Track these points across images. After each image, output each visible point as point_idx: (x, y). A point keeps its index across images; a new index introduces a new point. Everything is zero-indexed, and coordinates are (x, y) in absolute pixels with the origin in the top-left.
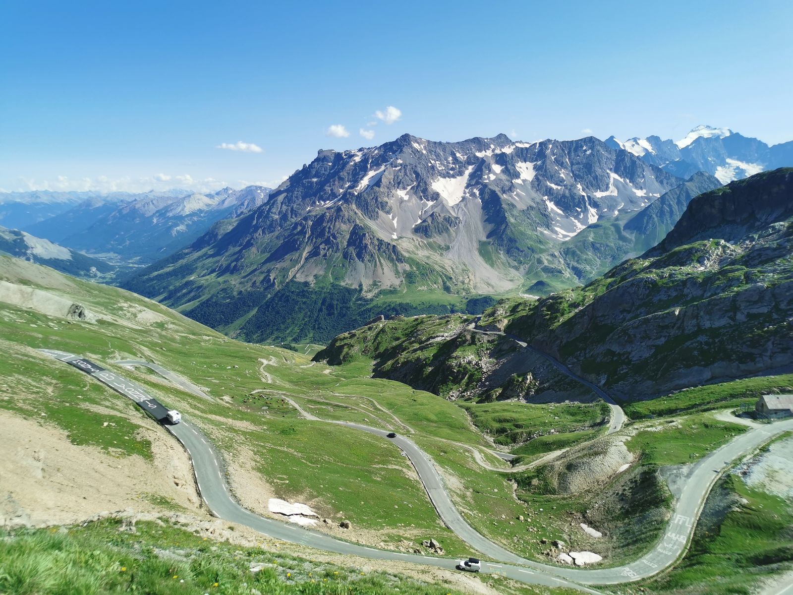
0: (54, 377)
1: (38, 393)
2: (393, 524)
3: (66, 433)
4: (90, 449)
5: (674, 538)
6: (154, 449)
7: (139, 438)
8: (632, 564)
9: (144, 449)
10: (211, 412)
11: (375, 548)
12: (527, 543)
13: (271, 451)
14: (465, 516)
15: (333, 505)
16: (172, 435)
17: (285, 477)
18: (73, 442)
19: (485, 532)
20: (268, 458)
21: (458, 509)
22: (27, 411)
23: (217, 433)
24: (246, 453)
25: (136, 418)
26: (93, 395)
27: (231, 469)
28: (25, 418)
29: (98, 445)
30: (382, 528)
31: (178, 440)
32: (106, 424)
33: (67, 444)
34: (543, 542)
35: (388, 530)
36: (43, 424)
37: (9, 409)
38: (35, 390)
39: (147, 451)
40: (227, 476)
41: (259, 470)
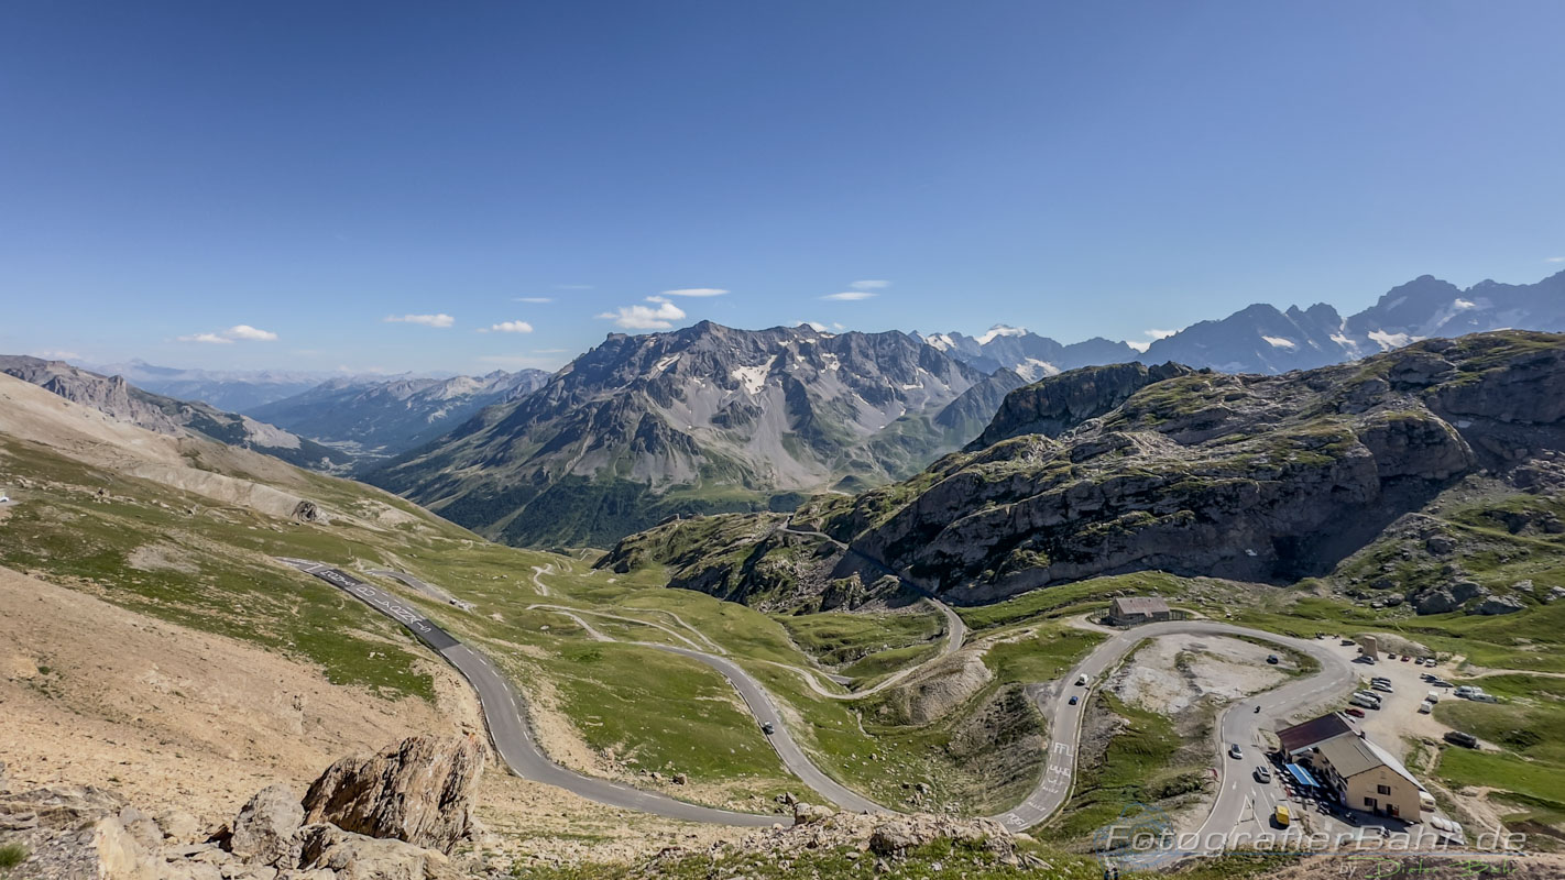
0: (299, 594)
1: (281, 615)
2: (732, 772)
3: (322, 668)
4: (355, 689)
5: (1058, 772)
6: (437, 686)
7: (416, 672)
8: (1017, 809)
9: (422, 687)
10: (493, 637)
11: (722, 808)
12: (888, 789)
13: (575, 683)
14: (815, 761)
15: (660, 753)
16: (453, 666)
17: (597, 717)
18: (331, 681)
19: (839, 777)
20: (573, 694)
21: (802, 751)
22: (270, 639)
23: (510, 663)
24: (548, 688)
25: (407, 646)
26: (351, 616)
27: (532, 710)
28: (267, 650)
29: (366, 684)
30: (722, 780)
31: (462, 673)
32: (372, 654)
33: (322, 685)
34: (906, 787)
35: (729, 783)
36: (290, 657)
37: (245, 637)
38: (278, 611)
39: (428, 690)
40: (528, 718)
41: (565, 710)
